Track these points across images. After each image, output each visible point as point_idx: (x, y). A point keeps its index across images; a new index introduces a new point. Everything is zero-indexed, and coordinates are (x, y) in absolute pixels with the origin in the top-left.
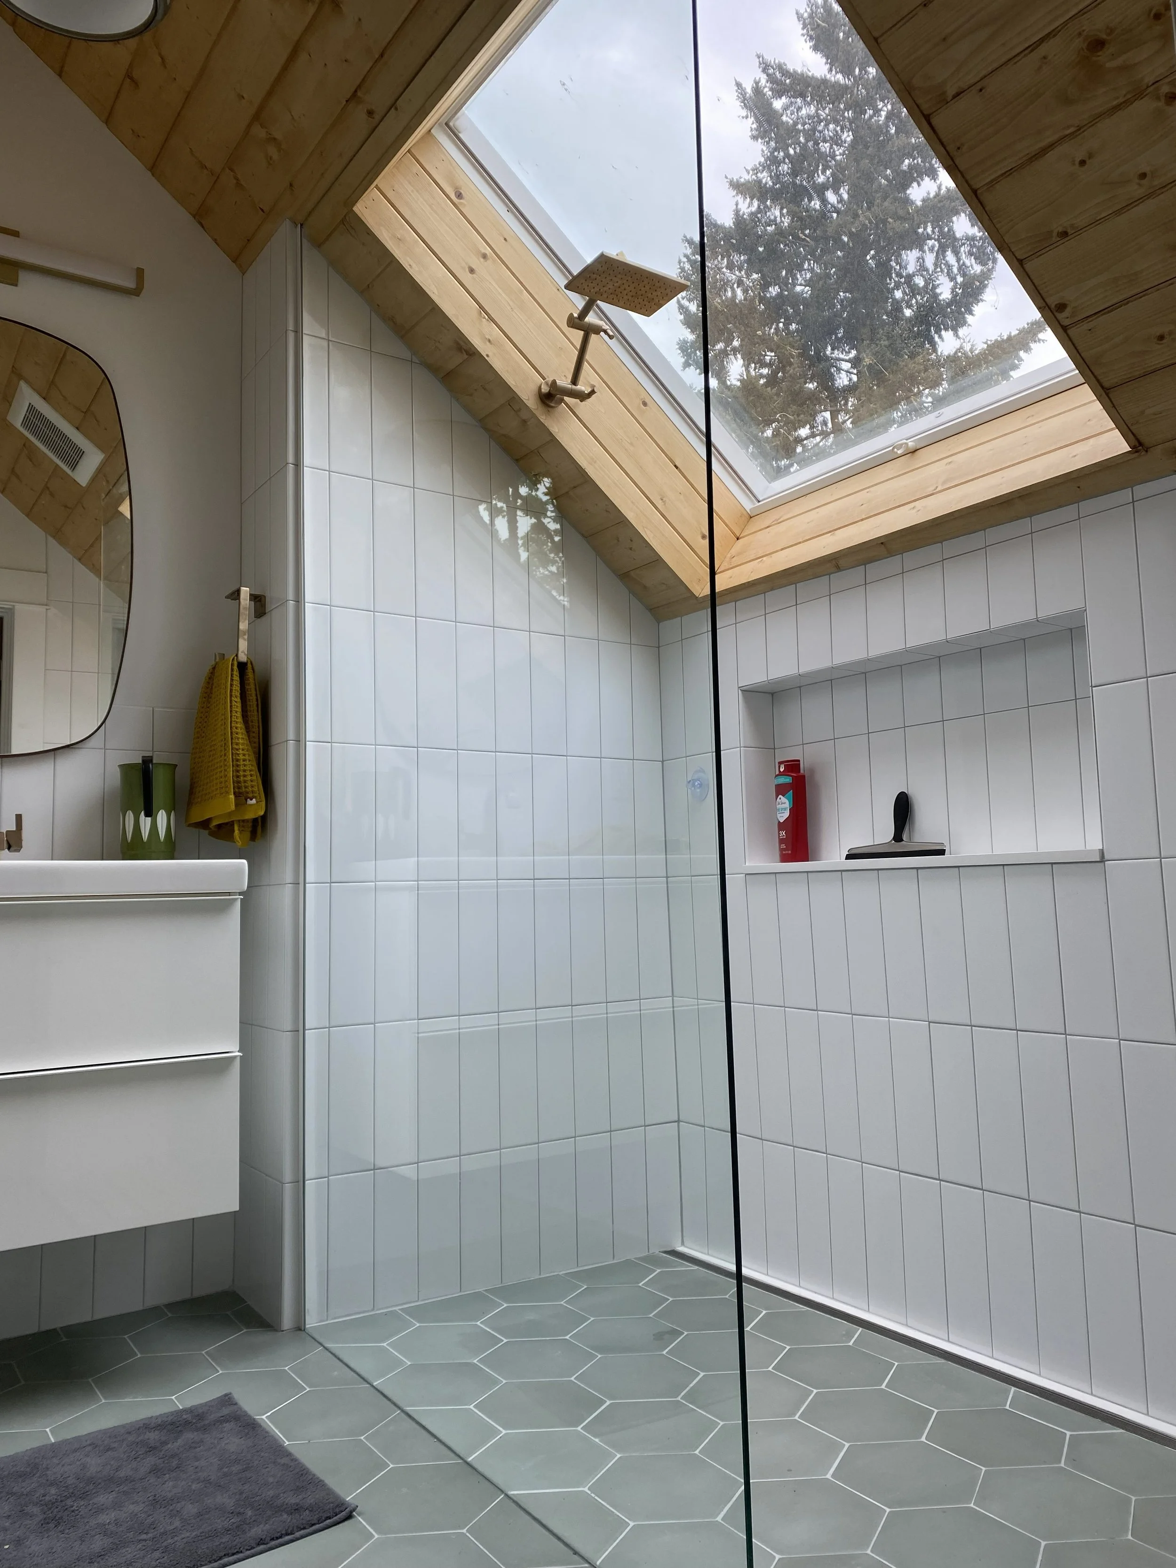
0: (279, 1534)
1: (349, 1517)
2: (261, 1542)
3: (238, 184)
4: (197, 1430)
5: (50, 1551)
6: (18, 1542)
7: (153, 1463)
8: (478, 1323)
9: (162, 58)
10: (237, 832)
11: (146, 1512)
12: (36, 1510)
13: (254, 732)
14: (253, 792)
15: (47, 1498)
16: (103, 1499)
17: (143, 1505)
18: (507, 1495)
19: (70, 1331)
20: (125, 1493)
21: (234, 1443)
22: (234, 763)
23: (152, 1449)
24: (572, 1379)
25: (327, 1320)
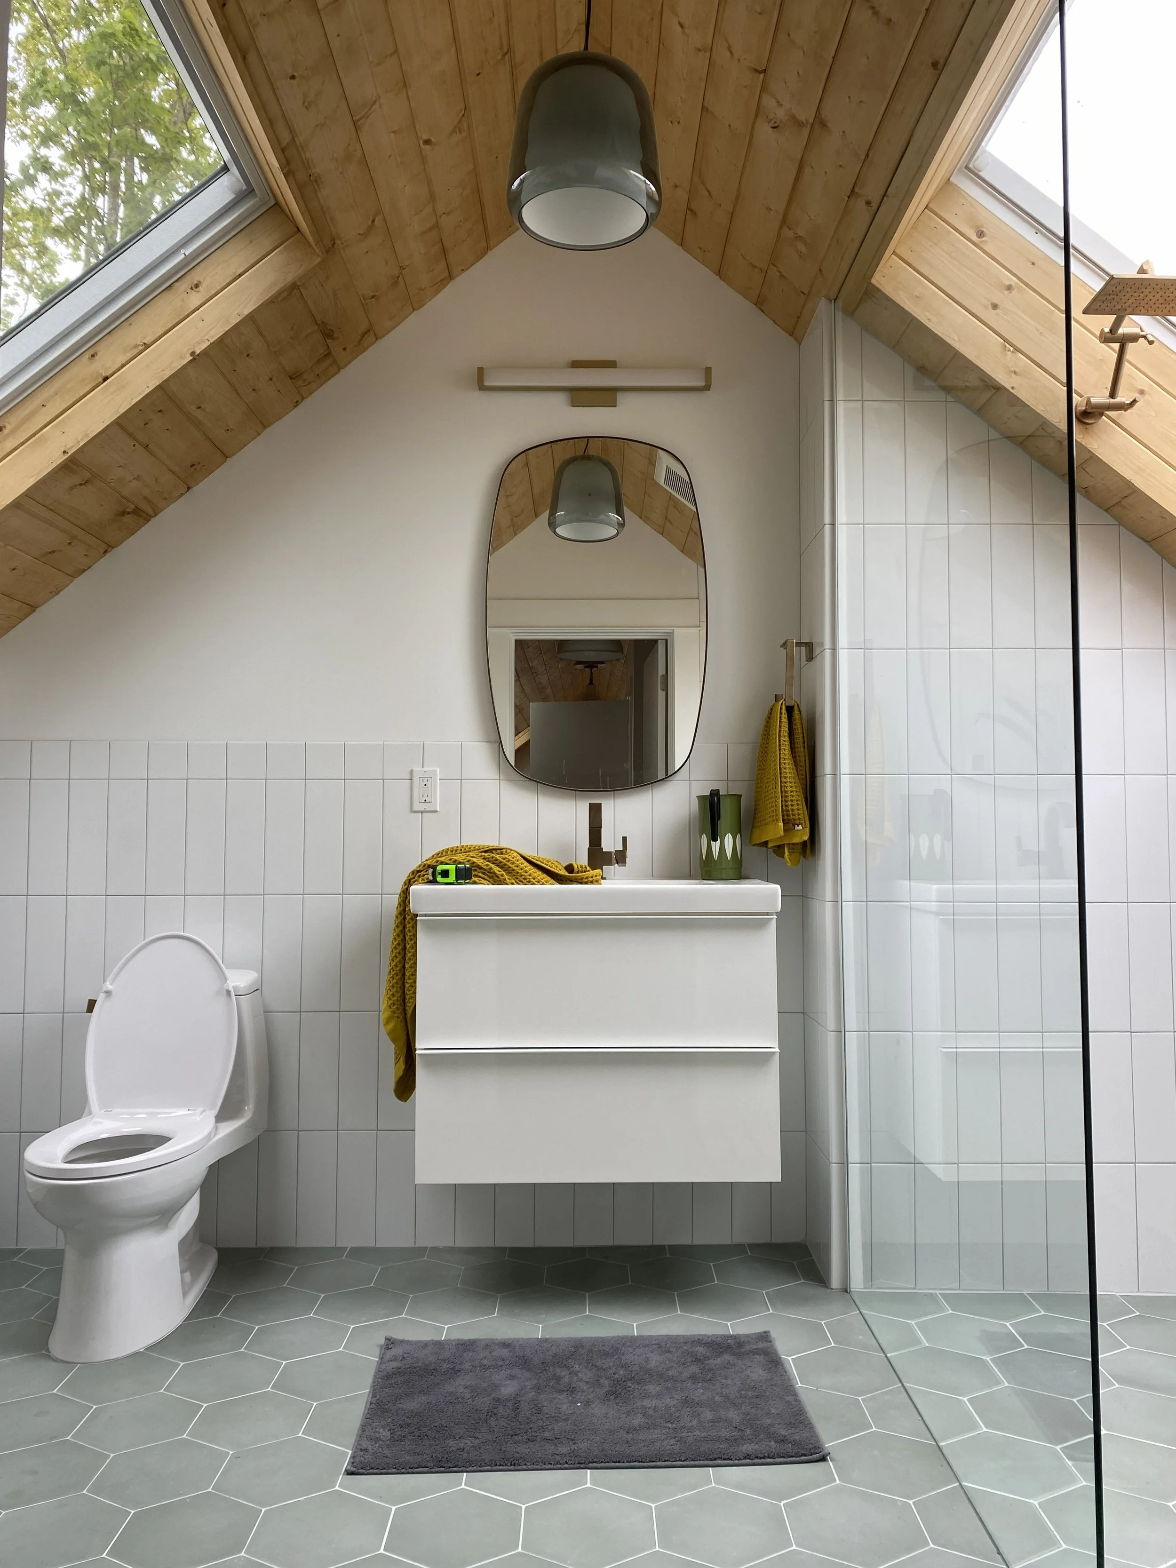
0: (763, 1455)
1: (823, 1459)
2: (748, 1457)
3: (782, 276)
4: (734, 1354)
5: (605, 1415)
6: (587, 1403)
7: (694, 1371)
8: (1008, 1324)
9: (708, 191)
10: (787, 853)
11: (676, 1407)
12: (606, 1382)
13: (801, 766)
14: (799, 819)
15: (616, 1376)
16: (652, 1388)
17: (676, 1401)
18: (960, 1484)
19: (675, 1249)
20: (668, 1389)
21: (757, 1373)
22: (783, 794)
23: (697, 1360)
24: (1075, 1400)
25: (871, 1289)
